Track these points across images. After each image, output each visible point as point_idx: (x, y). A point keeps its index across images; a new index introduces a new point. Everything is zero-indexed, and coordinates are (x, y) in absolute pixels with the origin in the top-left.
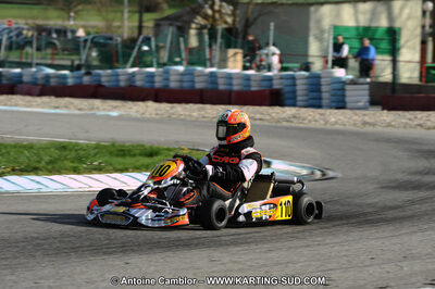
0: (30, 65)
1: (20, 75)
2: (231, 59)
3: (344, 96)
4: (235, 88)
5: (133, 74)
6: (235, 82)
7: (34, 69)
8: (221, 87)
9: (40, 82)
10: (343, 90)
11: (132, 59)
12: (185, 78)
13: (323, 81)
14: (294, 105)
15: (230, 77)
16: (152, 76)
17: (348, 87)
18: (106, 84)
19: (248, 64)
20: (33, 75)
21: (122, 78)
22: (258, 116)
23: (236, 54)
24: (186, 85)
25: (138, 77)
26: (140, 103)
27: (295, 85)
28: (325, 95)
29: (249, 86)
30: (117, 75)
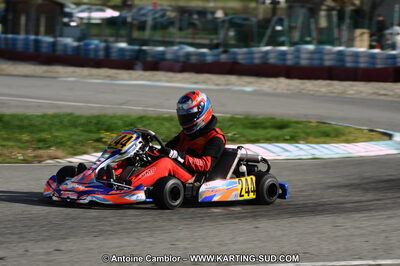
0: (172, 44)
1: (163, 53)
2: (358, 39)
4: (362, 65)
5: (267, 53)
6: (362, 60)
7: (176, 48)
8: (349, 65)
9: (182, 59)
11: (266, 39)
12: (316, 56)
15: (356, 55)
16: (284, 54)
18: (241, 61)
19: (374, 43)
20: (175, 53)
21: (257, 56)
22: (382, 92)
23: (362, 34)
24: (316, 63)
25: (271, 55)
26: (273, 80)
29: (374, 64)
30: (252, 53)
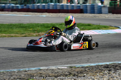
1: (4, 6)
3: (101, 10)
4: (69, 9)
5: (39, 6)
6: (69, 7)
8: (65, 9)
9: (11, 8)
10: (101, 9)
12: (55, 6)
13: (95, 6)
14: (87, 13)
15: (67, 6)
16: (44, 6)
17: (102, 8)
18: (31, 8)
20: (8, 6)
21: (35, 6)
24: (55, 8)
27: (87, 8)
28: (96, 10)
29: (73, 8)
